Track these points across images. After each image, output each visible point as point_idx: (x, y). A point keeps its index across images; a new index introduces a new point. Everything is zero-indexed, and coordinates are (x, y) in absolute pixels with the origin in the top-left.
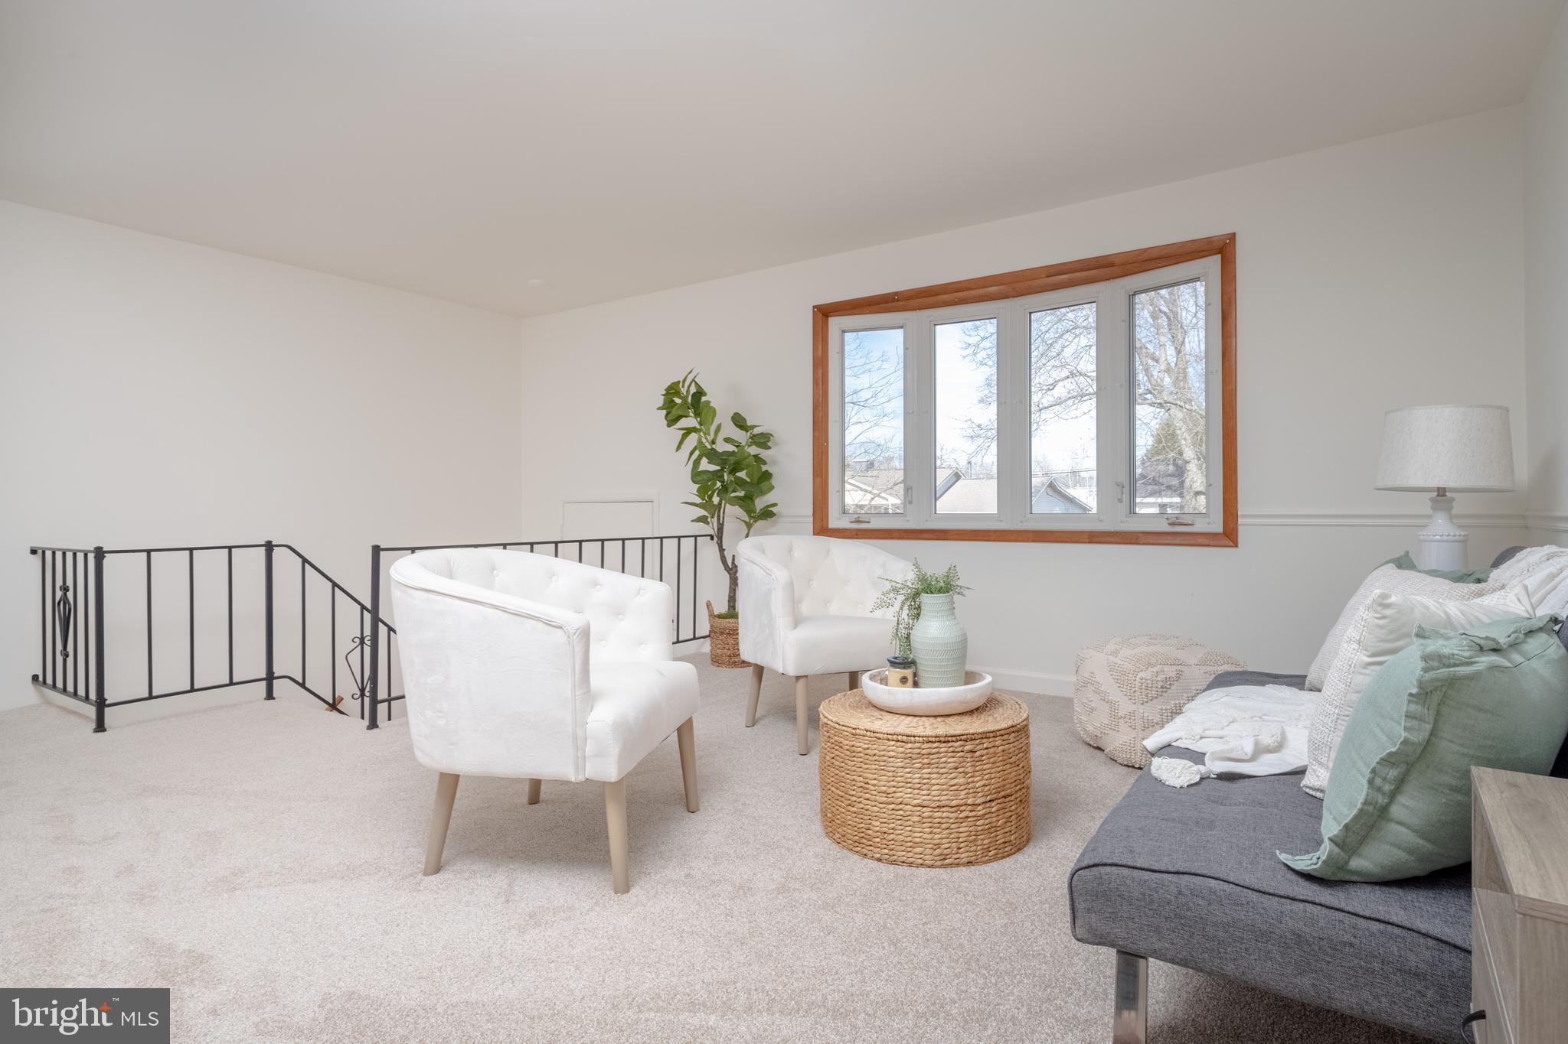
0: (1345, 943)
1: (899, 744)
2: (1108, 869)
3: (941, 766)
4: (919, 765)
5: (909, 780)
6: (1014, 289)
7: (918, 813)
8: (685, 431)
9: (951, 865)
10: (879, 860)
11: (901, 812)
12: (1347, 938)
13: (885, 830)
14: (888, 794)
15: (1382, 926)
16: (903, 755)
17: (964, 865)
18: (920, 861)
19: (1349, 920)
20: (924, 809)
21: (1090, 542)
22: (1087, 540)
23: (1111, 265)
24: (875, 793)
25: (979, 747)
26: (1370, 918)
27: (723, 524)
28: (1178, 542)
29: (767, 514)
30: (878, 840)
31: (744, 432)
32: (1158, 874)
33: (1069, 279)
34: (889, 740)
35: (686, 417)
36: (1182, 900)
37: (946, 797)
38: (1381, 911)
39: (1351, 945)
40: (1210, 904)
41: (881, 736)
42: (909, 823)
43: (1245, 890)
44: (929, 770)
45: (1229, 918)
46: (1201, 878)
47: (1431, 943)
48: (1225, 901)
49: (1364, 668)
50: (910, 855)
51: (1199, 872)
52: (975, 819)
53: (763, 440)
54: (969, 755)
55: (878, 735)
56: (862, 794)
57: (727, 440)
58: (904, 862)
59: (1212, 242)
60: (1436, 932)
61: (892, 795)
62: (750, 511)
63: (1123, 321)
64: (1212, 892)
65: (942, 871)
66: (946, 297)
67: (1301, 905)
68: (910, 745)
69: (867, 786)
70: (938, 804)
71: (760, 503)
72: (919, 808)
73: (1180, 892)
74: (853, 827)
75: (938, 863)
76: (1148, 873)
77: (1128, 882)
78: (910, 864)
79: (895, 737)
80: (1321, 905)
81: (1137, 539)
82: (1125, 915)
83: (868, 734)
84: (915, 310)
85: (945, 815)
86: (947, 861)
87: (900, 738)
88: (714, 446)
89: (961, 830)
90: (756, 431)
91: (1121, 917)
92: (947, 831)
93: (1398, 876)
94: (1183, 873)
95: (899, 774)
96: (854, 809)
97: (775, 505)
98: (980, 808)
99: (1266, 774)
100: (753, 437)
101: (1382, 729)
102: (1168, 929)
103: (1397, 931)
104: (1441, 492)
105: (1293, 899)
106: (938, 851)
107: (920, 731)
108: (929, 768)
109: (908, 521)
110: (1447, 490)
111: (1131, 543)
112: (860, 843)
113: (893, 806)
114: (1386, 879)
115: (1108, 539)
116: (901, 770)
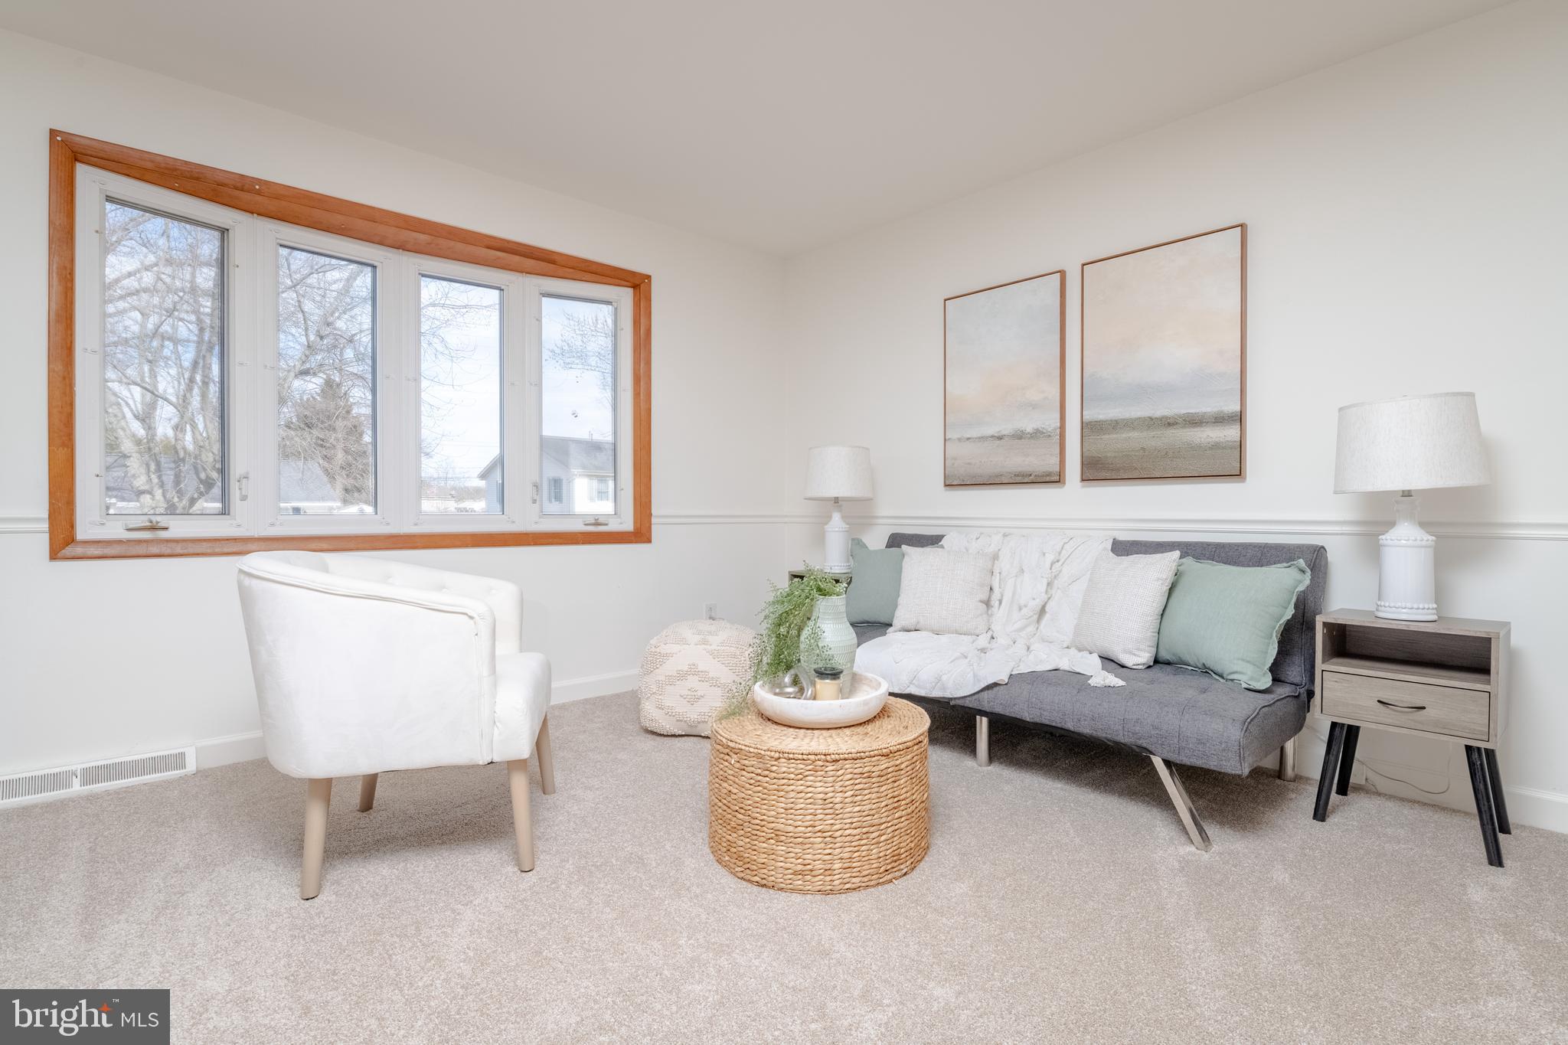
59: (628, 274)
110: (840, 499)
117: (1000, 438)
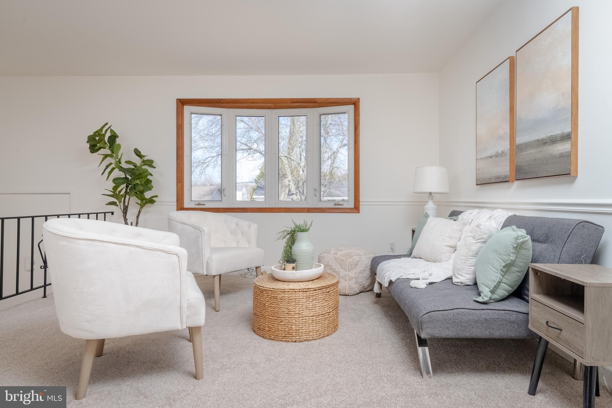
0: (496, 318)
1: (304, 293)
2: (432, 313)
3: (319, 299)
4: (312, 300)
5: (308, 307)
6: (275, 106)
7: (311, 319)
8: (104, 156)
9: (322, 337)
10: (295, 341)
11: (304, 320)
12: (497, 317)
13: (298, 329)
14: (299, 314)
15: (504, 311)
16: (306, 297)
17: (326, 336)
18: (312, 338)
19: (497, 312)
20: (314, 317)
21: (308, 212)
22: (307, 211)
23: (316, 102)
24: (293, 314)
25: (331, 290)
26: (502, 310)
27: (127, 207)
28: (340, 212)
29: (151, 201)
30: (294, 333)
31: (140, 158)
32: (447, 311)
33: (298, 105)
34: (300, 292)
35: (104, 148)
36: (455, 317)
37: (321, 311)
38: (503, 308)
39: (498, 318)
40: (462, 316)
41: (297, 290)
42: (307, 324)
43: (471, 310)
44: (315, 302)
45: (468, 319)
46: (459, 309)
47: (515, 313)
48: (466, 315)
49: (474, 244)
50: (308, 336)
51: (458, 308)
52: (329, 318)
53: (150, 163)
54: (328, 293)
55: (295, 290)
56: (287, 316)
57: (128, 162)
58: (305, 340)
59: (352, 100)
60: (516, 310)
61: (301, 314)
62: (142, 199)
63: (317, 125)
64: (463, 313)
65: (320, 340)
66: (245, 105)
67: (485, 311)
68: (308, 293)
69: (290, 312)
70: (319, 314)
71: (148, 195)
72: (312, 317)
73: (454, 315)
74: (282, 331)
75: (318, 337)
76: (444, 311)
77: (439, 315)
78: (308, 341)
79: (302, 290)
80: (490, 309)
81: (325, 211)
82: (438, 326)
83: (291, 291)
84: (228, 108)
85: (320, 318)
86: (321, 336)
87: (304, 290)
88: (121, 165)
89: (325, 323)
90: (146, 158)
91: (437, 327)
92: (321, 324)
93: (502, 298)
94: (454, 309)
95: (304, 305)
96: (283, 323)
97: (156, 196)
98: (331, 313)
99: (439, 281)
100: (143, 161)
101: (500, 258)
102: (451, 327)
103: (508, 312)
104: (430, 193)
105: (483, 310)
106: (318, 333)
107: (310, 287)
108: (315, 301)
109: (223, 204)
110: (432, 193)
111: (323, 212)
112: (285, 337)
113: (301, 318)
114: (501, 299)
115: (315, 211)
116: (304, 303)
117: (491, 157)
